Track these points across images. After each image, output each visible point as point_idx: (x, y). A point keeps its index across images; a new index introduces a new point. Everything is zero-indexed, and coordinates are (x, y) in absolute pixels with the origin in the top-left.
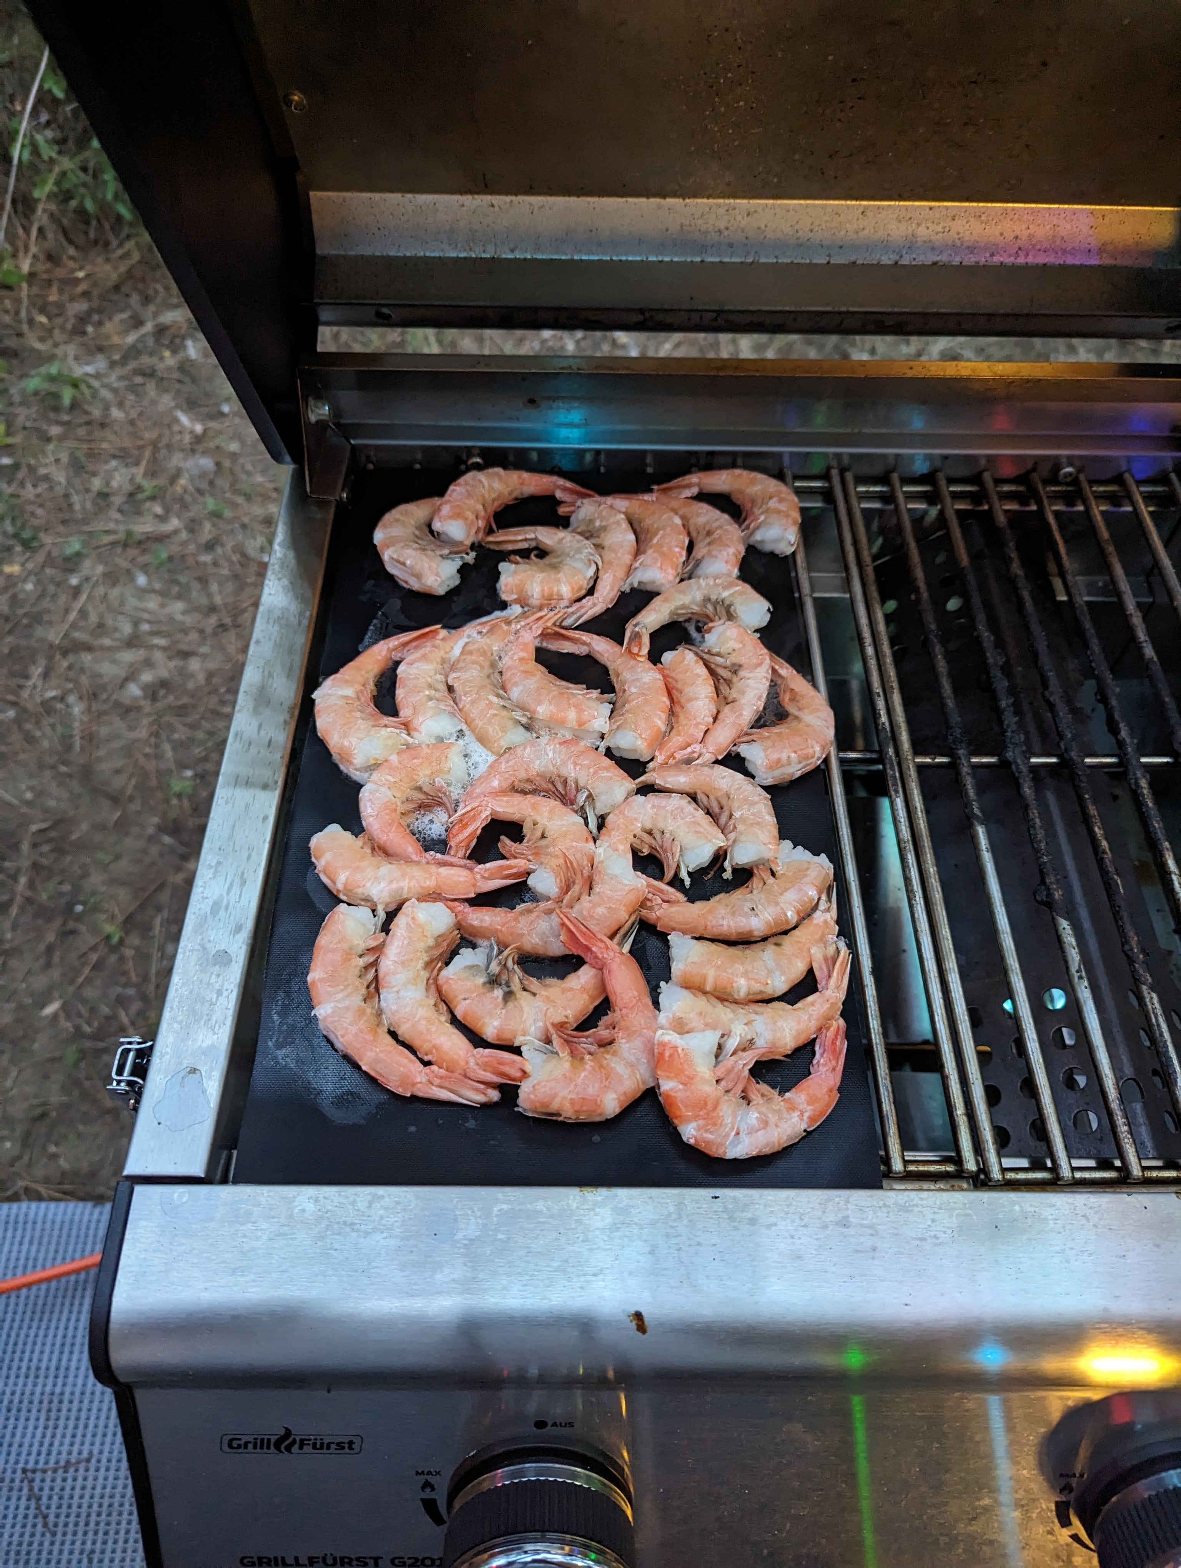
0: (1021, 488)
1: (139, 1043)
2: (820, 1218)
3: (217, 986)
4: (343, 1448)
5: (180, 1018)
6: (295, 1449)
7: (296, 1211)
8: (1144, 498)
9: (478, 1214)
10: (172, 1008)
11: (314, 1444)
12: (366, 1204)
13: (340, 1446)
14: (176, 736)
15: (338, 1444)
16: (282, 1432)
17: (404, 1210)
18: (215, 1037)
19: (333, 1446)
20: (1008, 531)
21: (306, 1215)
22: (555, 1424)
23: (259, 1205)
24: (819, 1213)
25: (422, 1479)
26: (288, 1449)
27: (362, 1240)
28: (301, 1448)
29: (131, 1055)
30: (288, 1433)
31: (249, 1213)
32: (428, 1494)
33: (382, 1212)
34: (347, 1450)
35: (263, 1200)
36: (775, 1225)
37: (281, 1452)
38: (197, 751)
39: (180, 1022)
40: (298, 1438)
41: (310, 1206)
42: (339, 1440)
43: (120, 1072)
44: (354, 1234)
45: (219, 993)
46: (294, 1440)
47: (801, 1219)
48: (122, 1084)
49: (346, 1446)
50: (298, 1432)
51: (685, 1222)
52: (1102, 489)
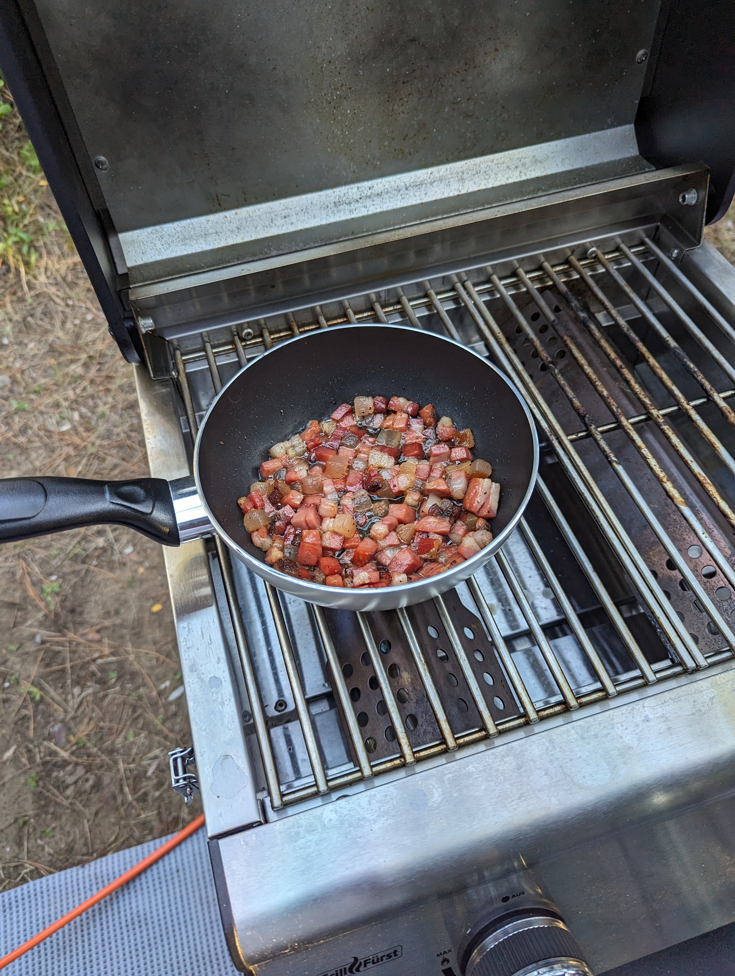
0: (566, 267)
1: (181, 752)
2: (633, 721)
3: (219, 700)
4: (391, 957)
5: (204, 727)
6: (362, 968)
7: (326, 822)
8: (636, 255)
9: (437, 786)
10: (196, 723)
11: (373, 961)
12: (367, 803)
13: (389, 956)
14: (37, 557)
15: (387, 956)
16: (352, 960)
17: (392, 799)
18: (231, 732)
19: (384, 958)
20: (569, 293)
21: (333, 822)
22: (514, 896)
23: (302, 826)
24: (631, 718)
25: (441, 958)
26: (358, 970)
27: (373, 826)
28: (365, 966)
29: (179, 761)
30: (356, 959)
31: (298, 833)
32: (446, 966)
33: (378, 805)
34: (393, 957)
35: (303, 822)
36: (609, 734)
37: (353, 973)
38: (54, 563)
39: (205, 730)
40: (362, 961)
41: (333, 816)
42: (387, 953)
43: (177, 774)
44: (368, 824)
45: (223, 704)
46: (361, 962)
47: (622, 726)
48: (181, 781)
49: (393, 955)
50: (361, 957)
51: (558, 749)
52: (610, 256)
